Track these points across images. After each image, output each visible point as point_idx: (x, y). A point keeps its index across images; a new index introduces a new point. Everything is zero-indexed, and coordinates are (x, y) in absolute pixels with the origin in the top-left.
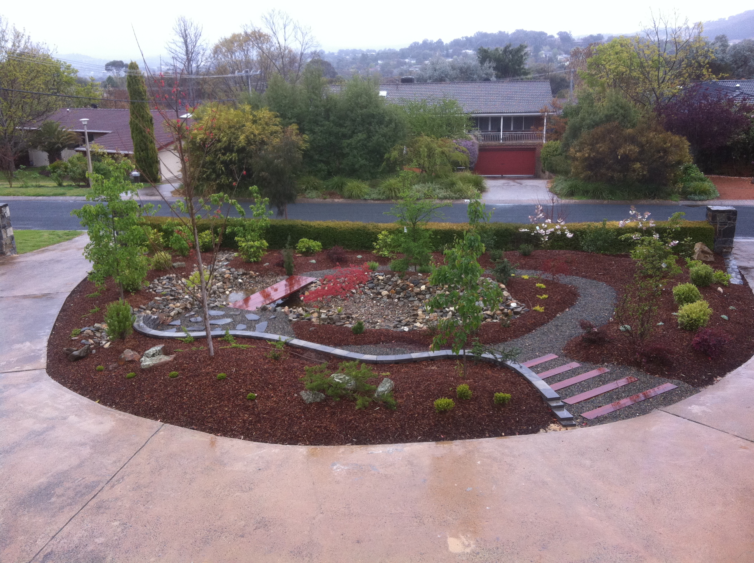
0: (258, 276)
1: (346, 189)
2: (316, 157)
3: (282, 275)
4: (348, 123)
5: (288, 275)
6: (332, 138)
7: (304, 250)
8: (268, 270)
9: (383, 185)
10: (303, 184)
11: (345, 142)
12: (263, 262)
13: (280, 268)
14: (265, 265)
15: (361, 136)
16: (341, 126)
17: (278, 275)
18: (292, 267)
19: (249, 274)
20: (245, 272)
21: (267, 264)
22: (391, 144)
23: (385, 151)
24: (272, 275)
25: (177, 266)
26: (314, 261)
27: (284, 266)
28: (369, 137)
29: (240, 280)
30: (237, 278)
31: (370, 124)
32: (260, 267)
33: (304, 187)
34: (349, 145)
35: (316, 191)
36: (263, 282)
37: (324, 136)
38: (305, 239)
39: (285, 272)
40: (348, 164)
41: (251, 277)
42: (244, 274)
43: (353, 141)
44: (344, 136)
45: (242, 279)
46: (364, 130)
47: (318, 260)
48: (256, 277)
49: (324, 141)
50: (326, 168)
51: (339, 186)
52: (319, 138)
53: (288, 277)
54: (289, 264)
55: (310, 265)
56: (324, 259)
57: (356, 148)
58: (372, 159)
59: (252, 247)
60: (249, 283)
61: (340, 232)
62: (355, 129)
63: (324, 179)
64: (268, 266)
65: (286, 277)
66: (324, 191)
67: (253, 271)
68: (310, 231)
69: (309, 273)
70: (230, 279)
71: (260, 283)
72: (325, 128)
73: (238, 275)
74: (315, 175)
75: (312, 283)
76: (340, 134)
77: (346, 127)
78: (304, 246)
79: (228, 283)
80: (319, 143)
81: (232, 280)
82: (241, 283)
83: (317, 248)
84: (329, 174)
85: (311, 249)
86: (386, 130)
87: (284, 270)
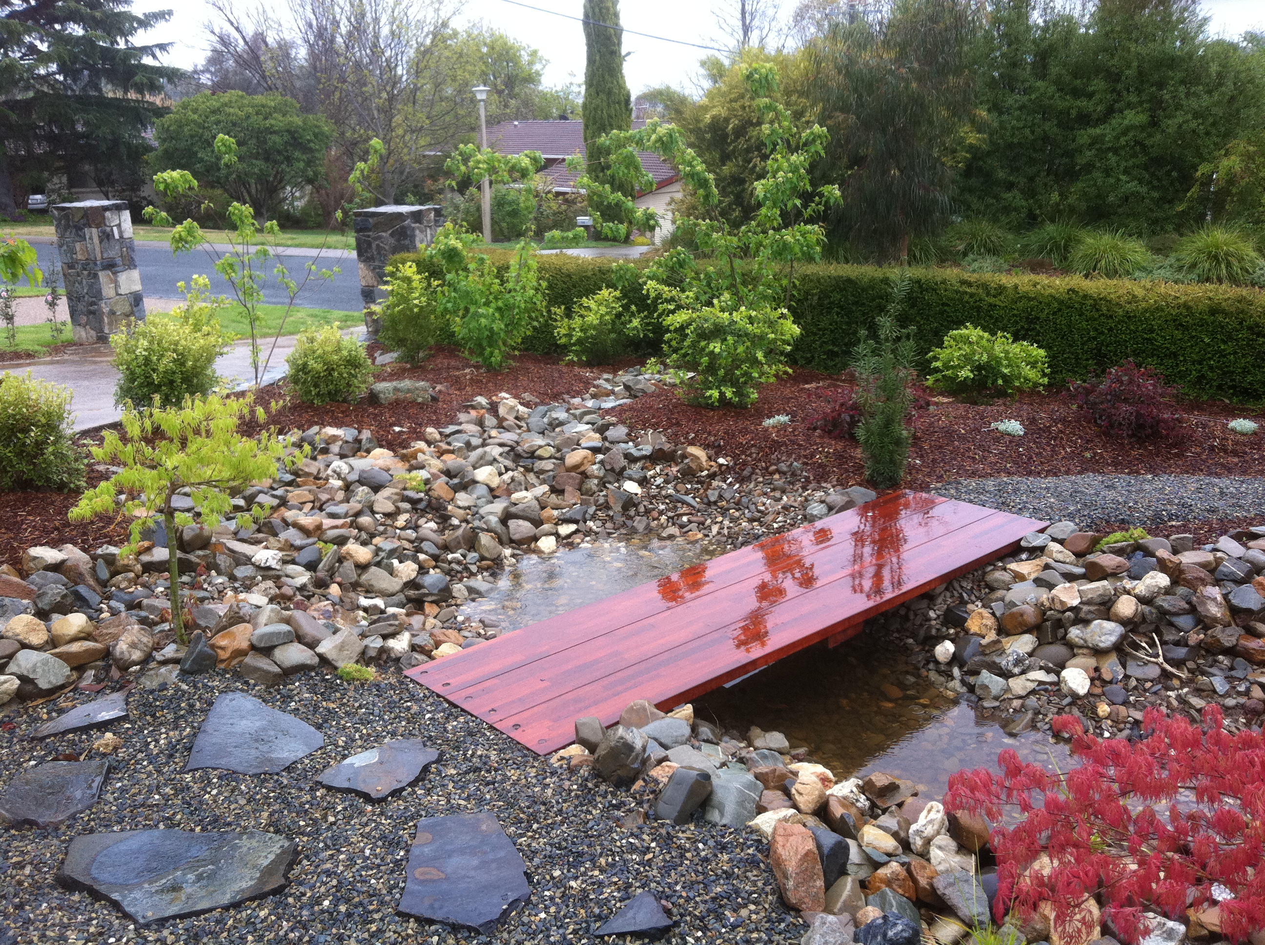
0: (723, 472)
1: (1078, 253)
2: (1001, 174)
3: (842, 483)
4: (1098, 84)
5: (870, 483)
6: (1050, 127)
7: (965, 373)
8: (776, 446)
9: (1190, 247)
10: (960, 239)
11: (1084, 136)
12: (762, 411)
13: (840, 446)
14: (769, 422)
15: (1133, 117)
16: (1076, 93)
17: (821, 476)
18: (898, 442)
19: (684, 456)
20: (667, 447)
21: (783, 418)
22: (1216, 139)
23: (1197, 160)
24: (793, 476)
25: (392, 396)
26: (1014, 426)
27: (861, 433)
28: (1154, 123)
29: (631, 487)
30: (620, 475)
31: (1161, 85)
32: (744, 431)
33: (961, 248)
34: (1095, 141)
35: (994, 258)
36: (738, 505)
37: (1030, 118)
38: (973, 332)
39: (859, 468)
40: (1085, 194)
41: (688, 474)
42: (657, 457)
43: (1106, 131)
44: (1085, 120)
45: (643, 482)
46: (1141, 103)
47: (1033, 421)
48: (712, 476)
49: (1027, 131)
50: (1024, 203)
51: (1058, 247)
52: (1014, 122)
53: (871, 494)
54: (888, 423)
55: (997, 440)
56: (1063, 421)
57: (1115, 151)
58: (1156, 183)
59: (718, 332)
60: (674, 502)
61: (1129, 317)
62: (1116, 101)
63: (1018, 229)
64: (783, 427)
65: (862, 494)
66: (1014, 259)
67: (706, 446)
68: (993, 306)
69: (990, 484)
70: (585, 476)
71: (724, 512)
72: (1033, 97)
73: (631, 459)
74: (995, 220)
75: (1014, 550)
76: (1074, 113)
77: (1090, 96)
78: (967, 359)
79: (572, 497)
80: (1013, 135)
81: (593, 483)
82: (629, 502)
83: (1028, 372)
84: (1032, 221)
85: (999, 374)
86: (1206, 101)
87: (858, 453)
